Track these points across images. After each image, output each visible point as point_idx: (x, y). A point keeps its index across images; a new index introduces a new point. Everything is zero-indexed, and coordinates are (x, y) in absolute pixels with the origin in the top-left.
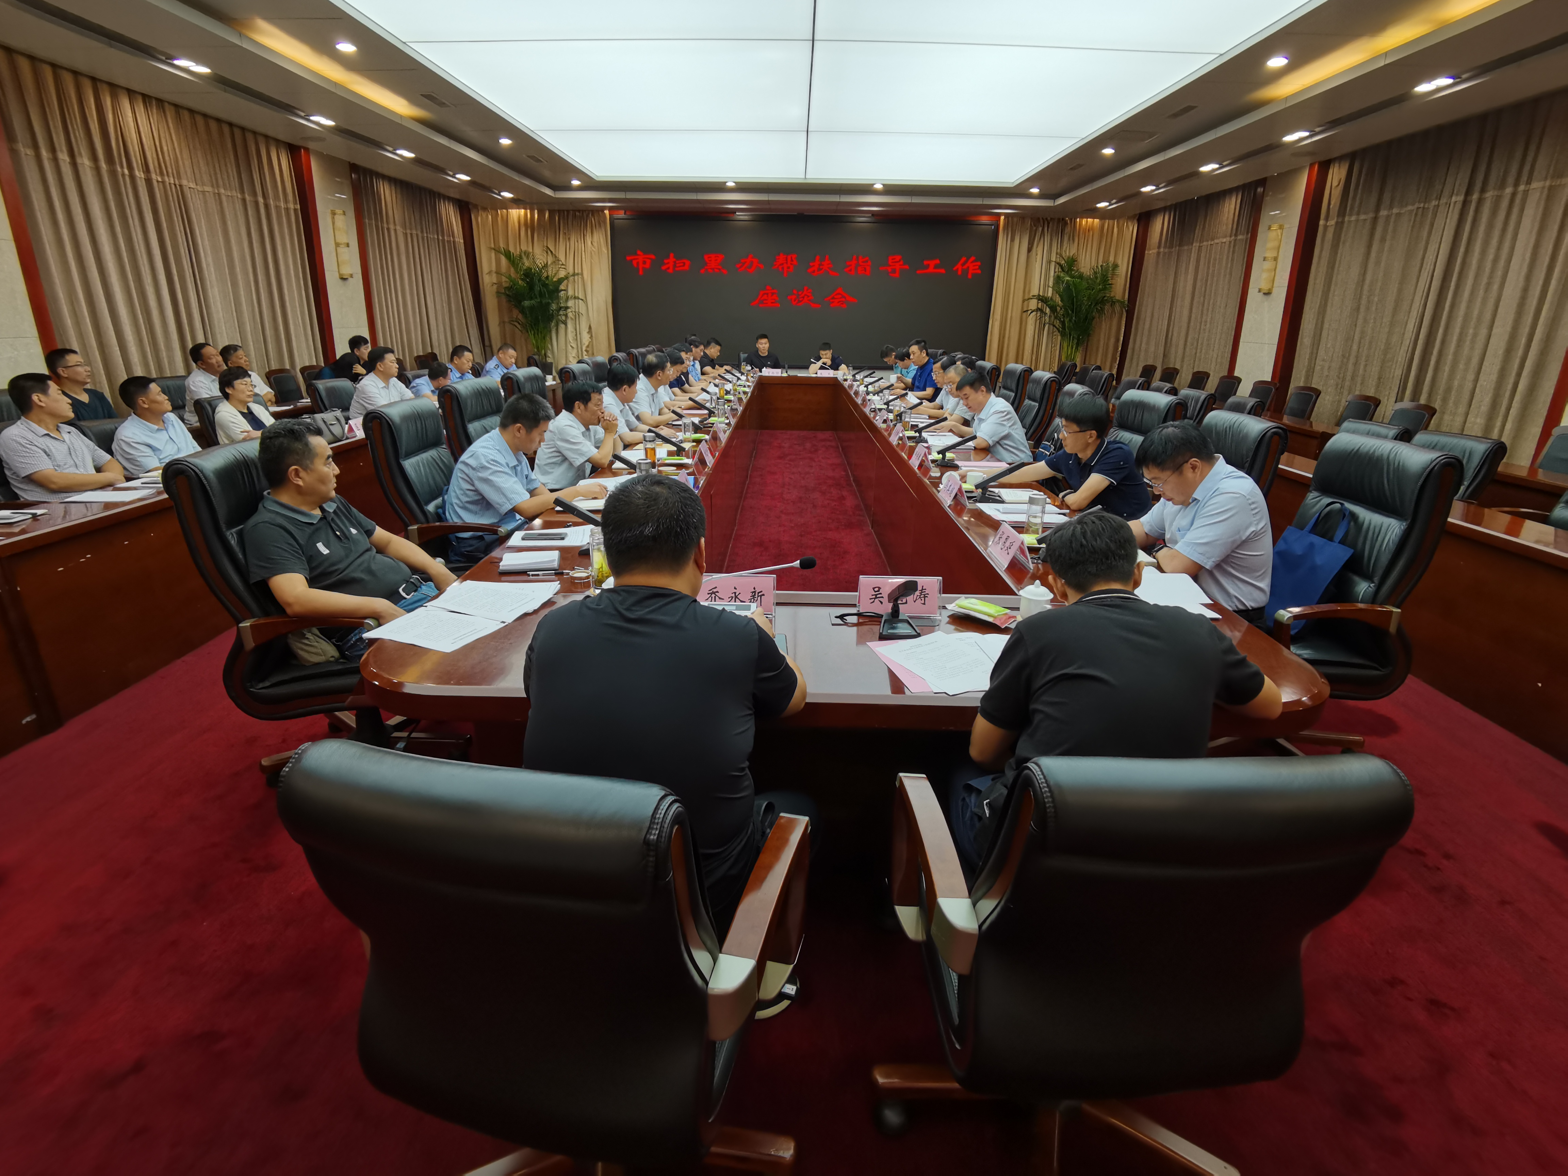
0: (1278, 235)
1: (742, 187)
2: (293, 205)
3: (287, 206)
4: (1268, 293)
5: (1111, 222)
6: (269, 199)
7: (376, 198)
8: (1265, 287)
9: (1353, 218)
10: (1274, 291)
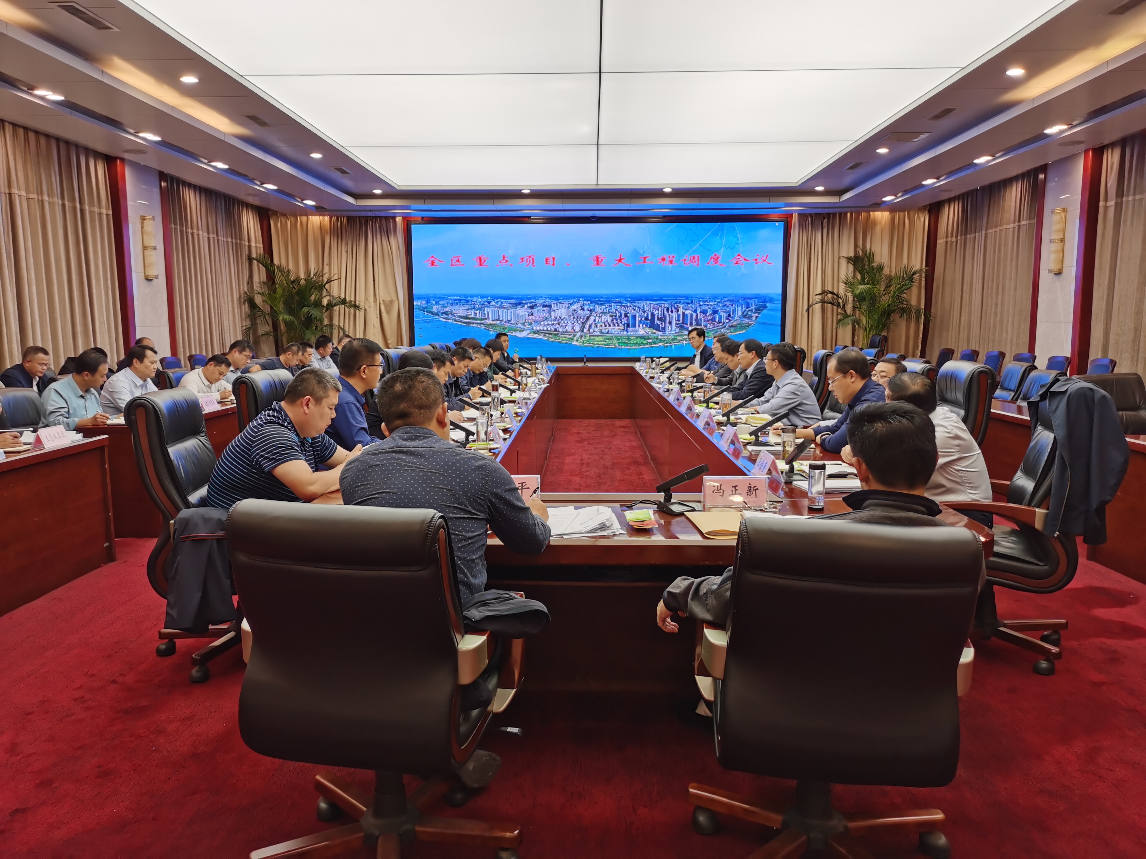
0: (1062, 218)
1: (537, 194)
2: (106, 210)
3: (100, 211)
4: (1059, 273)
5: (902, 214)
6: (85, 204)
7: (182, 206)
8: (1055, 267)
9: (1130, 198)
10: (1065, 271)
